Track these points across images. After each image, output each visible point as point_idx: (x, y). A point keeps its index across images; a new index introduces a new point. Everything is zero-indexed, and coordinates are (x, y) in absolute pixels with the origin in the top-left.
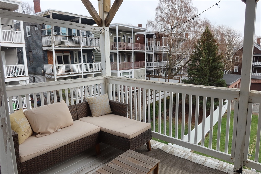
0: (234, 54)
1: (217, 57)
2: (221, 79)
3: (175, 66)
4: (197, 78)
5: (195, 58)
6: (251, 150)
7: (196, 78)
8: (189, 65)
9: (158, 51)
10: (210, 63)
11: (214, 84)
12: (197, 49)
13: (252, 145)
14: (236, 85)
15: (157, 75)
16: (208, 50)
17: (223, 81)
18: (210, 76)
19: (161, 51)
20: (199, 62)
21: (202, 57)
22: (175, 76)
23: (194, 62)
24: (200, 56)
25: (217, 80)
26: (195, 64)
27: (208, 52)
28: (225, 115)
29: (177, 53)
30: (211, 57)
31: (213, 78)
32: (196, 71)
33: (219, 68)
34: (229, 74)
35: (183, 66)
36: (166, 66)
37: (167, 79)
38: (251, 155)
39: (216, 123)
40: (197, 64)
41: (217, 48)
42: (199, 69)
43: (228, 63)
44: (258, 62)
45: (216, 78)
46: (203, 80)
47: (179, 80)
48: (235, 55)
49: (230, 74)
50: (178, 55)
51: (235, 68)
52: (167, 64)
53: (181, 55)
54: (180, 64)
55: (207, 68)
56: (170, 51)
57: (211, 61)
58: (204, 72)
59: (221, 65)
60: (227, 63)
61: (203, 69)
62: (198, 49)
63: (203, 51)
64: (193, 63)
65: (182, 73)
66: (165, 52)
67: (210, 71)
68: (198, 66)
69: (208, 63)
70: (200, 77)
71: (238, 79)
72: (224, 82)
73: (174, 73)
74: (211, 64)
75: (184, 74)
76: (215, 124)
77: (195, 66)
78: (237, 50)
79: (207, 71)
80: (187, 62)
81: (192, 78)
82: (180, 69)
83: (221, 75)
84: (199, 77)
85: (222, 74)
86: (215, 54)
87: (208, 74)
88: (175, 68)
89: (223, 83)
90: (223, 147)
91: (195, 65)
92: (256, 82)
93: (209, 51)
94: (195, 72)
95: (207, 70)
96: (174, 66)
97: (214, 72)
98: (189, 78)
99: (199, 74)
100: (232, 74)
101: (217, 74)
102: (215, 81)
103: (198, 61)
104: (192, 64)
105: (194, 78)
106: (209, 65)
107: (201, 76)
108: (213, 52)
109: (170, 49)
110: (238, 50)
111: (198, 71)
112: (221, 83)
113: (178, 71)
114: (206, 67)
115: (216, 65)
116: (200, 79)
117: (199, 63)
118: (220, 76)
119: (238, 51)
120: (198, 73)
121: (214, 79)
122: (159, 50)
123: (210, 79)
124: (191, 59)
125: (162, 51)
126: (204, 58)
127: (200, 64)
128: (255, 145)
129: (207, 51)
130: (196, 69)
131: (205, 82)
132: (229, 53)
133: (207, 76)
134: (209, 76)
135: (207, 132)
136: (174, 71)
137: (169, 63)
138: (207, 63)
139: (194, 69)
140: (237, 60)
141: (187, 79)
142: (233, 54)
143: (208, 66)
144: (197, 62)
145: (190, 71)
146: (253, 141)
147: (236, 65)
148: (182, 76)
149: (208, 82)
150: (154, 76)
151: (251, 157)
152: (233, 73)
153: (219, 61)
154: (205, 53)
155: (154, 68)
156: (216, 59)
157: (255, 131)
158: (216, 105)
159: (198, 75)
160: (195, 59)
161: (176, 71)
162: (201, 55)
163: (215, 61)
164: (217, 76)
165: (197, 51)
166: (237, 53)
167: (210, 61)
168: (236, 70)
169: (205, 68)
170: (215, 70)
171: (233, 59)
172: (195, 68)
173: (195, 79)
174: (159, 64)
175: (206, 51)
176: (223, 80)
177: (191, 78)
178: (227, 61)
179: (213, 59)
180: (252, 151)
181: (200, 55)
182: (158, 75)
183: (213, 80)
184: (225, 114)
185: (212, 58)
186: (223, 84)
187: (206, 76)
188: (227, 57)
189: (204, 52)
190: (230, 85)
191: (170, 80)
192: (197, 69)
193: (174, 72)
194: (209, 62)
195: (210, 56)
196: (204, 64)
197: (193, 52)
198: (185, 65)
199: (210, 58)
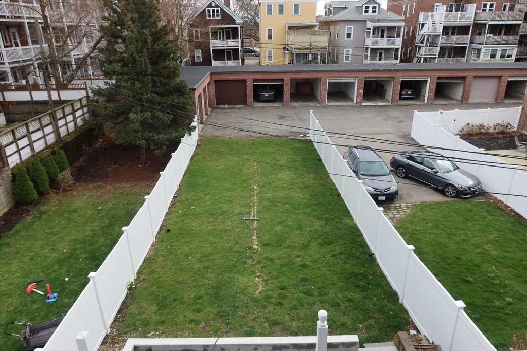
0: (189, 26)
1: (160, 29)
2: (178, 80)
3: (69, 56)
4: (126, 82)
5: (111, 33)
6: (254, 209)
7: (123, 83)
8: (102, 51)
9: (8, 17)
10: (149, 45)
11: (165, 91)
12: (111, 9)
13: (254, 199)
14: (205, 88)
15: (24, 82)
16: (137, 12)
17: (182, 82)
18: (155, 75)
19: (19, 17)
20: (124, 42)
21: (128, 31)
22: (73, 82)
23: (109, 42)
24: (122, 29)
25: (171, 82)
26: (115, 47)
27: (139, 18)
28: (197, 151)
29: (66, 22)
30: (147, 29)
31: (161, 77)
32: (119, 64)
33: (170, 54)
34: (187, 65)
35: (88, 55)
36: (39, 59)
37: (54, 90)
38: (255, 219)
39: (185, 173)
40: (120, 47)
41: (156, 8)
42: (126, 59)
43: (183, 44)
44: (231, 40)
45: (167, 78)
46: (140, 85)
47: (85, 91)
48: (192, 26)
49: (189, 66)
50: (70, 27)
51: (195, 52)
52: (42, 53)
53: (76, 27)
54: (79, 50)
55: (144, 56)
56: (45, 17)
57: (150, 39)
58: (139, 67)
59: (172, 48)
60: (181, 44)
61: (135, 59)
62: (115, 11)
63: (126, 16)
64: (108, 44)
65: (90, 72)
66: (29, 20)
67: (153, 64)
68: (122, 53)
69: (144, 44)
70: (133, 79)
71: (207, 75)
72: (185, 85)
73: (69, 74)
74: (152, 47)
75: (96, 74)
76: (184, 175)
77: (116, 52)
78: (193, 16)
79: (145, 63)
80: (95, 45)
81: (114, 82)
82: (81, 64)
83: (176, 69)
84: (129, 79)
85: (178, 67)
86: (155, 22)
87: (149, 71)
88: (71, 62)
89: (184, 88)
90: (207, 220)
91: (115, 50)
92: (237, 77)
93: (141, 14)
94: (118, 67)
95: (144, 61)
96: (65, 56)
97: (161, 64)
98: (106, 83)
99: (129, 73)
100: (192, 65)
101: (167, 67)
102: (165, 85)
103: (120, 41)
104: (107, 49)
105: (119, 83)
106: (148, 49)
107: (135, 75)
108: (150, 17)
109: (43, 11)
110: (196, 15)
111: (125, 65)
112: (180, 87)
113: (79, 67)
114: (141, 53)
115: (162, 47)
116: (134, 84)
117: (124, 45)
118: (174, 73)
119: (197, 17)
120: (125, 69)
121: (164, 81)
122: (10, 15)
123: (154, 82)
124: (102, 37)
125: (23, 18)
126: (132, 32)
127: (126, 47)
128: (257, 197)
129: (137, 16)
130: (120, 61)
131: (147, 90)
132: (181, 23)
133: (149, 75)
134: (152, 76)
135: (172, 197)
136: (69, 68)
137: (50, 50)
138: (140, 44)
139: (114, 61)
140: (197, 37)
141: (104, 87)
142: (188, 24)
143: (145, 51)
144: (118, 43)
145: (106, 67)
146: (253, 191)
147: (197, 48)
148: (91, 79)
149: (152, 87)
150: (14, 88)
151: (257, 223)
152: (194, 64)
153: (165, 40)
154: (133, 20)
155: (7, 65)
156: (160, 33)
157: (252, 171)
158: (179, 136)
159: (126, 74)
160: (113, 36)
161: (74, 67)
162: (125, 25)
163: (159, 39)
164: (168, 74)
165: (112, 14)
166: (195, 22)
167: (148, 40)
168: (198, 57)
169: (140, 56)
170: (162, 59)
171: (190, 35)
172: (118, 58)
173: (121, 86)
174: (21, 53)
175: (134, 16)
176: (182, 80)
177: (113, 84)
178: (179, 40)
179: (154, 35)
180: (257, 211)
181: (123, 25)
182: (27, 82)
183: (162, 83)
184: (196, 148)
185: (150, 31)
186: (183, 90)
187: (145, 75)
188: (178, 30)
189: (129, 16)
190: (195, 89)
191: (61, 92)
192: (122, 60)
193: (70, 71)
194: (145, 41)
195: (145, 27)
196: (136, 48)
197: (104, 18)
198: (92, 52)
199: (147, 32)
